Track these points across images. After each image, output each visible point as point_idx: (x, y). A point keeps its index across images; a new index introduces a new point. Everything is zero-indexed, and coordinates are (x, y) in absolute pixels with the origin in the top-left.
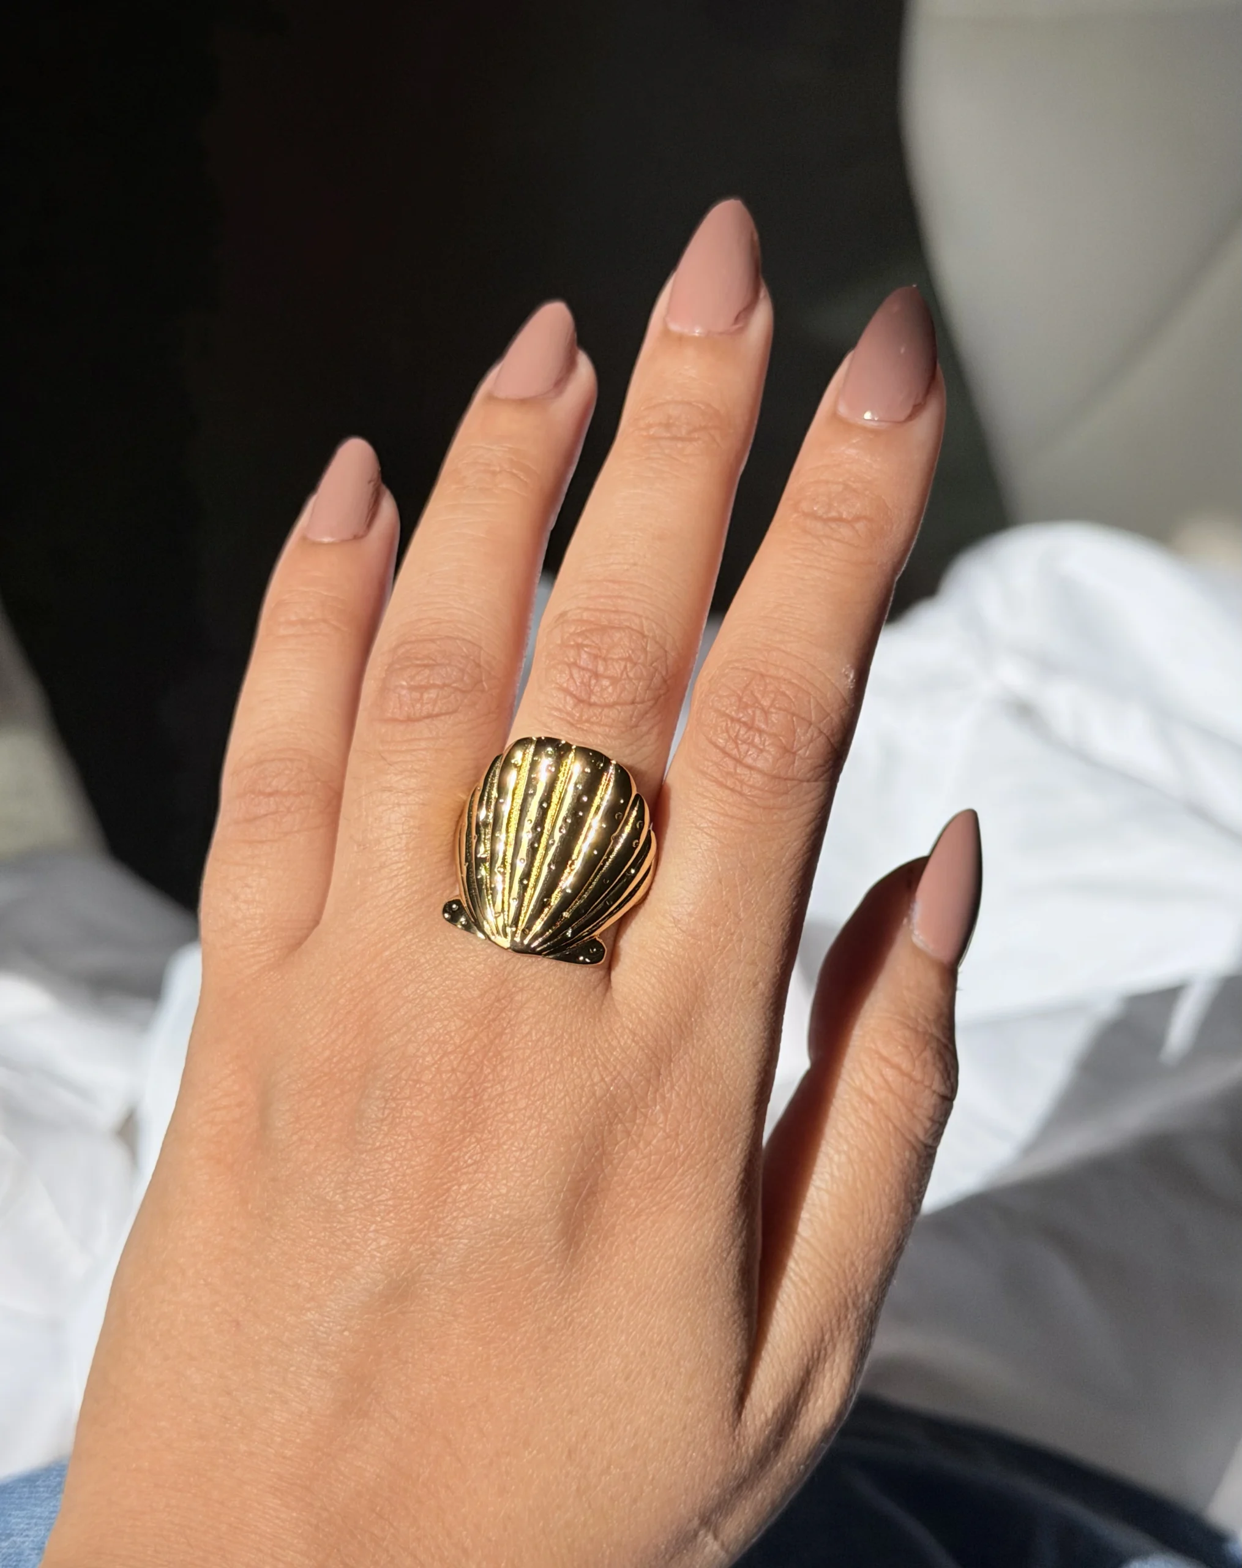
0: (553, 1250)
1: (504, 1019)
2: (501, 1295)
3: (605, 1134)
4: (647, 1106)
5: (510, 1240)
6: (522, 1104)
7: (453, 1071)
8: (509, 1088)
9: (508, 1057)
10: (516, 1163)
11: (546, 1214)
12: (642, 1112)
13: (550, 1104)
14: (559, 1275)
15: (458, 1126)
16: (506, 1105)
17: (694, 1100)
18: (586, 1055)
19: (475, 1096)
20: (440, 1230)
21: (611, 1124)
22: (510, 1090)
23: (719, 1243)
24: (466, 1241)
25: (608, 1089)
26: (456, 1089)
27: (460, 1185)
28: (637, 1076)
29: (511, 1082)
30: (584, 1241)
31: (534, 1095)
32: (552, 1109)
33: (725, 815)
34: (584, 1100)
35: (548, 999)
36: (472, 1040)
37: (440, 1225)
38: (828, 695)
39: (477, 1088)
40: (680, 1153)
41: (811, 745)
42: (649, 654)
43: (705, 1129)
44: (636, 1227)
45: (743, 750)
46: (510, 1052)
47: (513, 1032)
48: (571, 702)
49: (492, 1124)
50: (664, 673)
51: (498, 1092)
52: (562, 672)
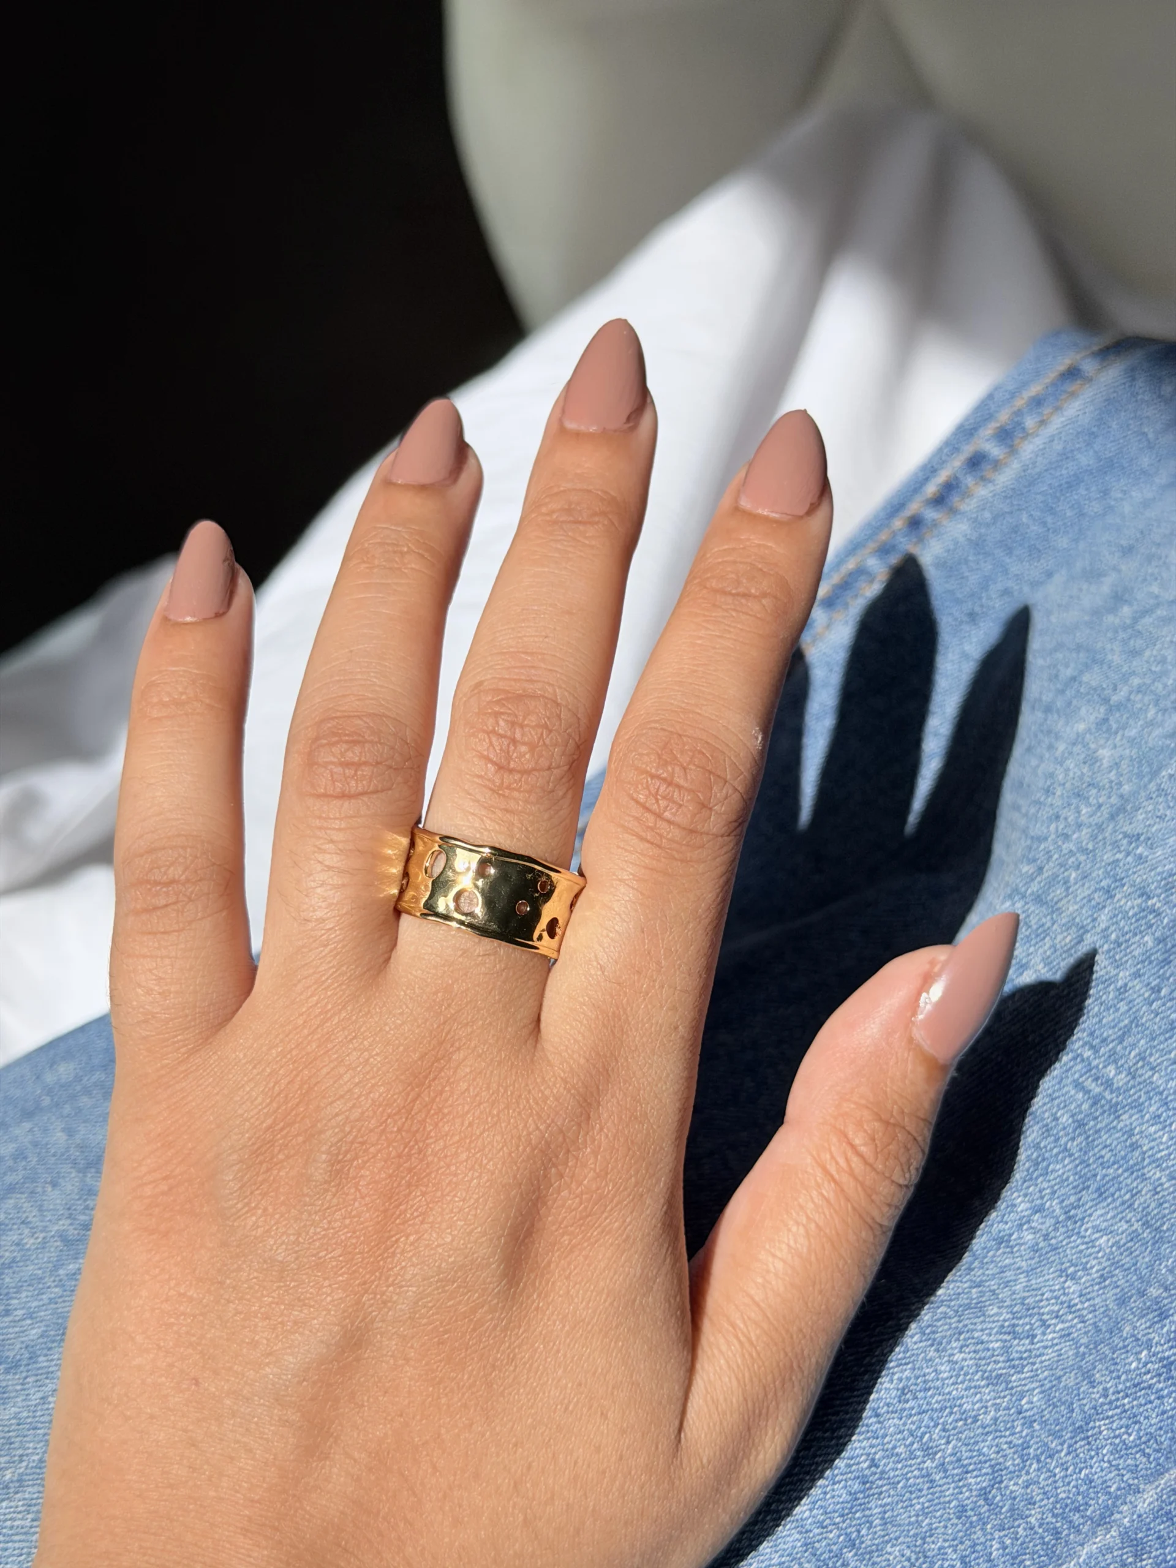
0: (495, 1291)
1: (442, 1078)
2: (448, 1338)
3: (541, 1179)
4: (579, 1149)
5: (455, 1285)
6: (464, 1156)
7: (399, 1130)
8: (451, 1142)
9: (449, 1113)
10: (459, 1212)
11: (489, 1258)
12: (574, 1155)
13: (490, 1155)
14: (502, 1314)
15: (404, 1182)
16: (448, 1159)
17: (622, 1140)
18: (521, 1107)
19: (420, 1151)
20: (391, 1279)
21: (545, 1169)
22: (453, 1144)
23: (646, 1271)
24: (414, 1289)
25: (544, 1136)
26: (403, 1146)
27: (407, 1237)
28: (569, 1122)
29: (451, 1137)
30: (523, 1280)
31: (475, 1148)
32: (491, 1159)
33: (646, 868)
34: (521, 1148)
35: (483, 1056)
36: (414, 1100)
37: (390, 1275)
38: (741, 755)
39: (421, 1145)
40: (609, 1192)
41: (726, 802)
43: (631, 1167)
44: (570, 1263)
45: (663, 806)
46: (450, 1109)
47: (452, 1091)
48: (492, 769)
49: (435, 1177)
51: (441, 1146)
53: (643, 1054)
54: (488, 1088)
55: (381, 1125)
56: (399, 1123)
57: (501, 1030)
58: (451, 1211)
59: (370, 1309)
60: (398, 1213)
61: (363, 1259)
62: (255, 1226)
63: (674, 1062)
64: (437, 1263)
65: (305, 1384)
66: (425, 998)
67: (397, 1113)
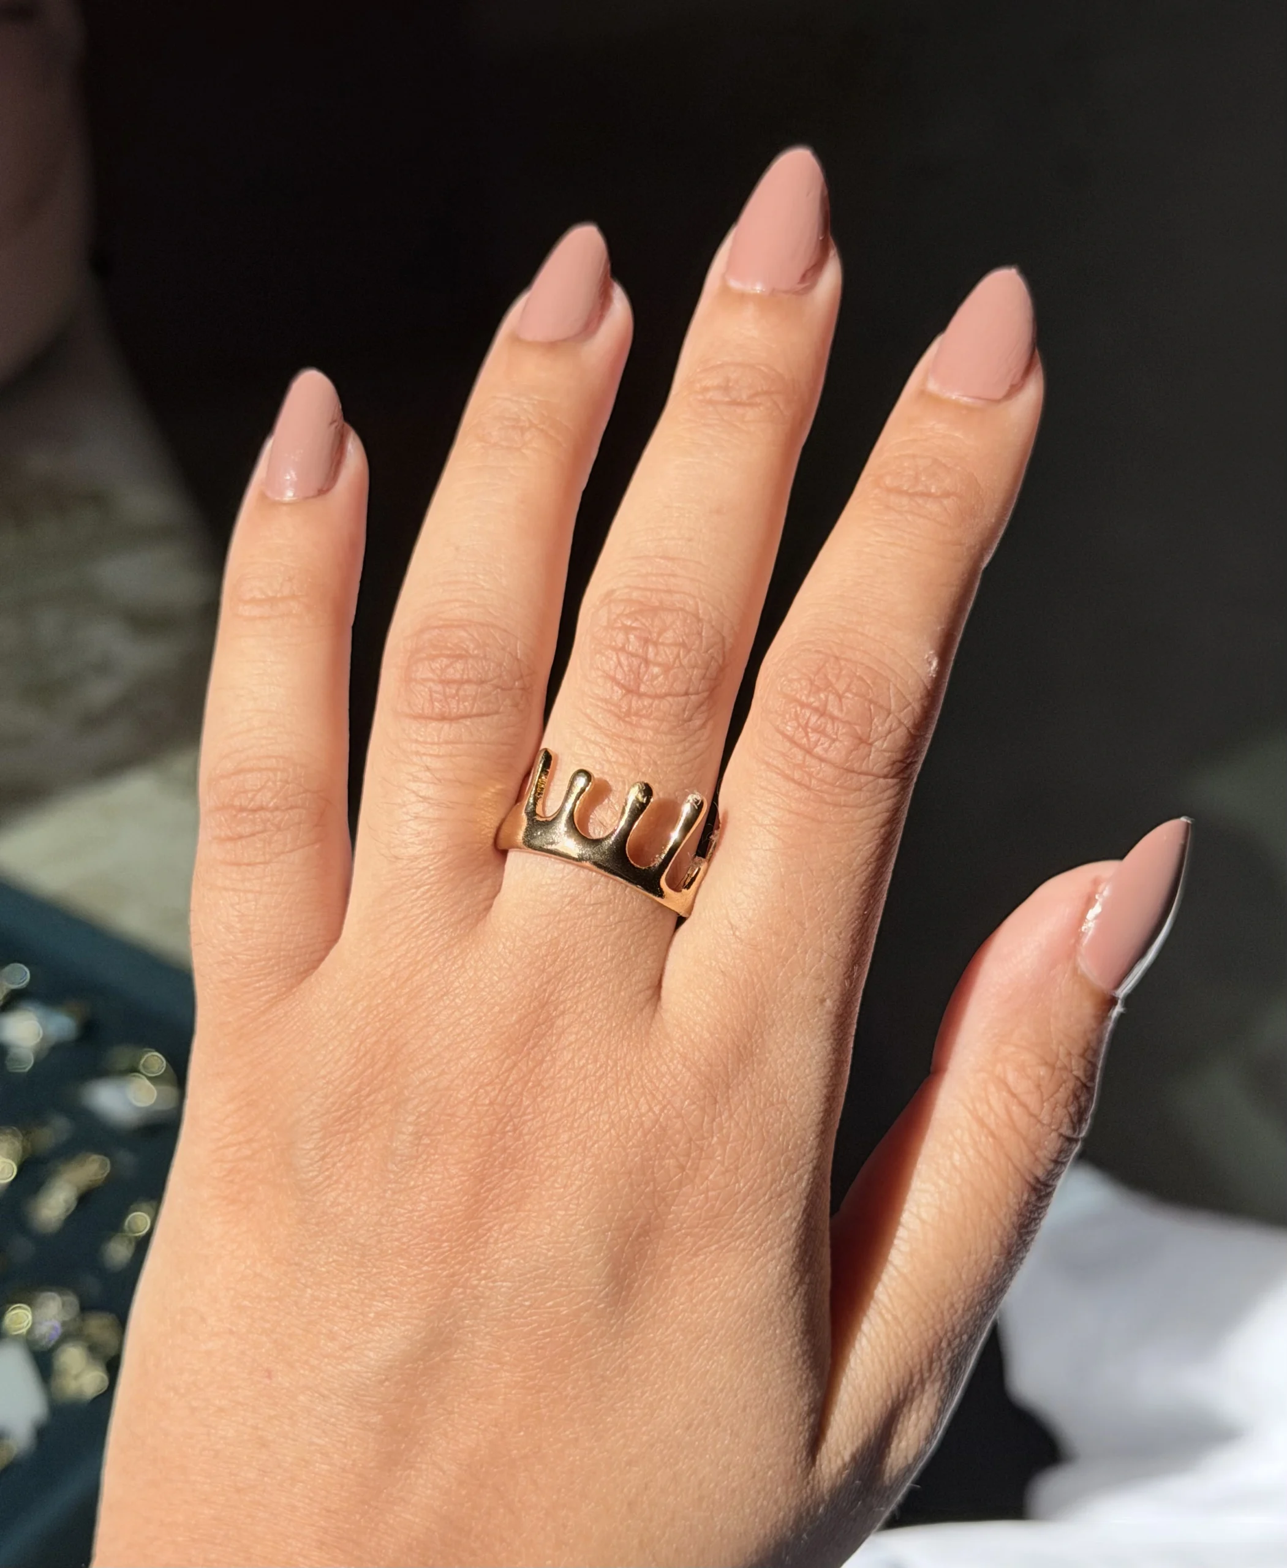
0: (602, 1294)
1: (542, 1046)
3: (656, 1169)
4: (703, 1138)
5: (556, 1283)
6: (565, 1137)
7: (491, 1103)
8: (551, 1120)
9: (550, 1086)
11: (593, 1256)
12: (696, 1143)
13: (595, 1138)
14: (610, 1320)
15: (497, 1163)
16: (547, 1140)
17: (755, 1129)
18: (632, 1084)
19: (515, 1130)
20: (483, 1272)
21: (662, 1158)
22: (551, 1123)
24: (509, 1284)
25: (657, 1120)
26: (495, 1122)
27: (502, 1225)
28: (689, 1105)
29: (553, 1113)
30: (637, 1283)
32: (597, 1141)
33: (790, 812)
34: (630, 1131)
35: (591, 1022)
36: (509, 1070)
37: (483, 1268)
38: (909, 683)
39: (516, 1120)
41: (889, 737)
42: (704, 639)
43: (767, 1162)
44: (693, 1268)
45: (813, 739)
46: (550, 1082)
47: (554, 1060)
48: (619, 692)
49: (533, 1160)
50: (721, 662)
51: (539, 1124)
52: (608, 658)
53: (781, 1031)
54: (596, 1061)
55: (470, 1096)
56: (493, 1094)
57: (613, 994)
58: (551, 1199)
59: (460, 1305)
60: (490, 1198)
61: (451, 1248)
62: (335, 1204)
63: (821, 1042)
64: (535, 1257)
65: (387, 1383)
66: (526, 952)
67: (490, 1083)
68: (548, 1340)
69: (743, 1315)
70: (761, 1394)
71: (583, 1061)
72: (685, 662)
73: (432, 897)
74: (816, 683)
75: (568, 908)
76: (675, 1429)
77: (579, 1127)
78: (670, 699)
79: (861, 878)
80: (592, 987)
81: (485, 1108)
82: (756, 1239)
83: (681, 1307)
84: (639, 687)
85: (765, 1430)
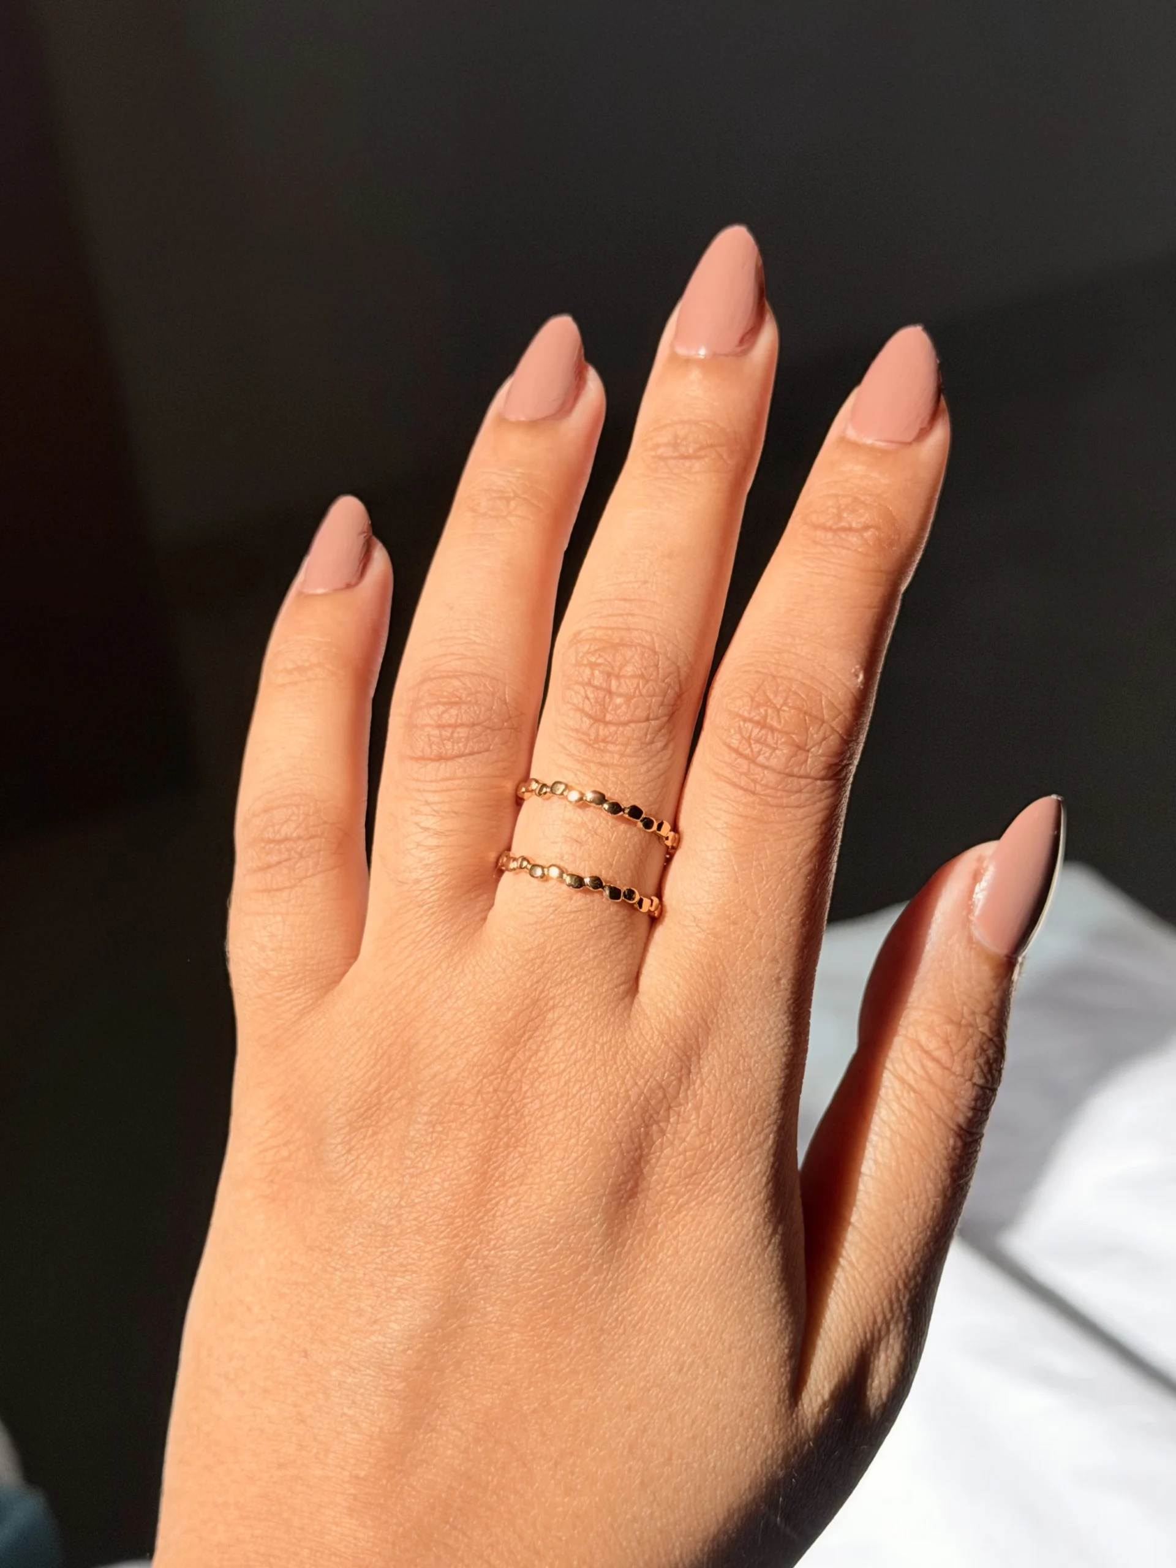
0: (599, 1252)
1: (537, 1037)
2: (553, 1302)
3: (642, 1137)
4: (680, 1105)
5: (558, 1246)
6: (560, 1116)
7: (495, 1091)
8: (547, 1102)
9: (544, 1072)
11: (591, 1218)
12: (675, 1111)
14: (607, 1275)
15: (501, 1143)
16: (546, 1118)
17: (725, 1095)
18: (619, 1064)
19: (516, 1113)
20: (492, 1243)
21: (647, 1126)
22: (549, 1103)
24: (517, 1252)
25: (643, 1092)
26: (499, 1107)
27: (507, 1199)
28: (669, 1077)
29: (548, 1096)
30: (629, 1241)
32: (589, 1117)
33: (741, 816)
34: (619, 1105)
35: (578, 1014)
36: (509, 1061)
37: (491, 1239)
38: (837, 696)
39: (517, 1105)
40: (714, 1148)
41: (824, 743)
42: (661, 671)
43: (736, 1122)
44: (677, 1223)
45: (756, 750)
46: (545, 1068)
47: (547, 1050)
48: (587, 722)
49: (533, 1137)
50: (677, 689)
51: (536, 1107)
52: (577, 693)
53: (743, 1006)
54: (584, 1046)
55: (477, 1085)
56: (495, 1082)
57: (596, 987)
58: (550, 1171)
59: (472, 1274)
60: (497, 1175)
61: (464, 1223)
63: (778, 1015)
64: (538, 1225)
65: (410, 1352)
66: (517, 957)
67: (492, 1074)
68: (551, 1300)
69: (724, 1263)
70: (745, 1337)
71: (573, 1048)
72: (644, 691)
73: (433, 913)
74: (757, 699)
75: (552, 917)
76: (669, 1372)
77: (572, 1106)
78: (633, 725)
79: (806, 869)
80: (577, 983)
81: (490, 1095)
82: (730, 1194)
83: (669, 1260)
84: (605, 716)
85: (750, 1369)
